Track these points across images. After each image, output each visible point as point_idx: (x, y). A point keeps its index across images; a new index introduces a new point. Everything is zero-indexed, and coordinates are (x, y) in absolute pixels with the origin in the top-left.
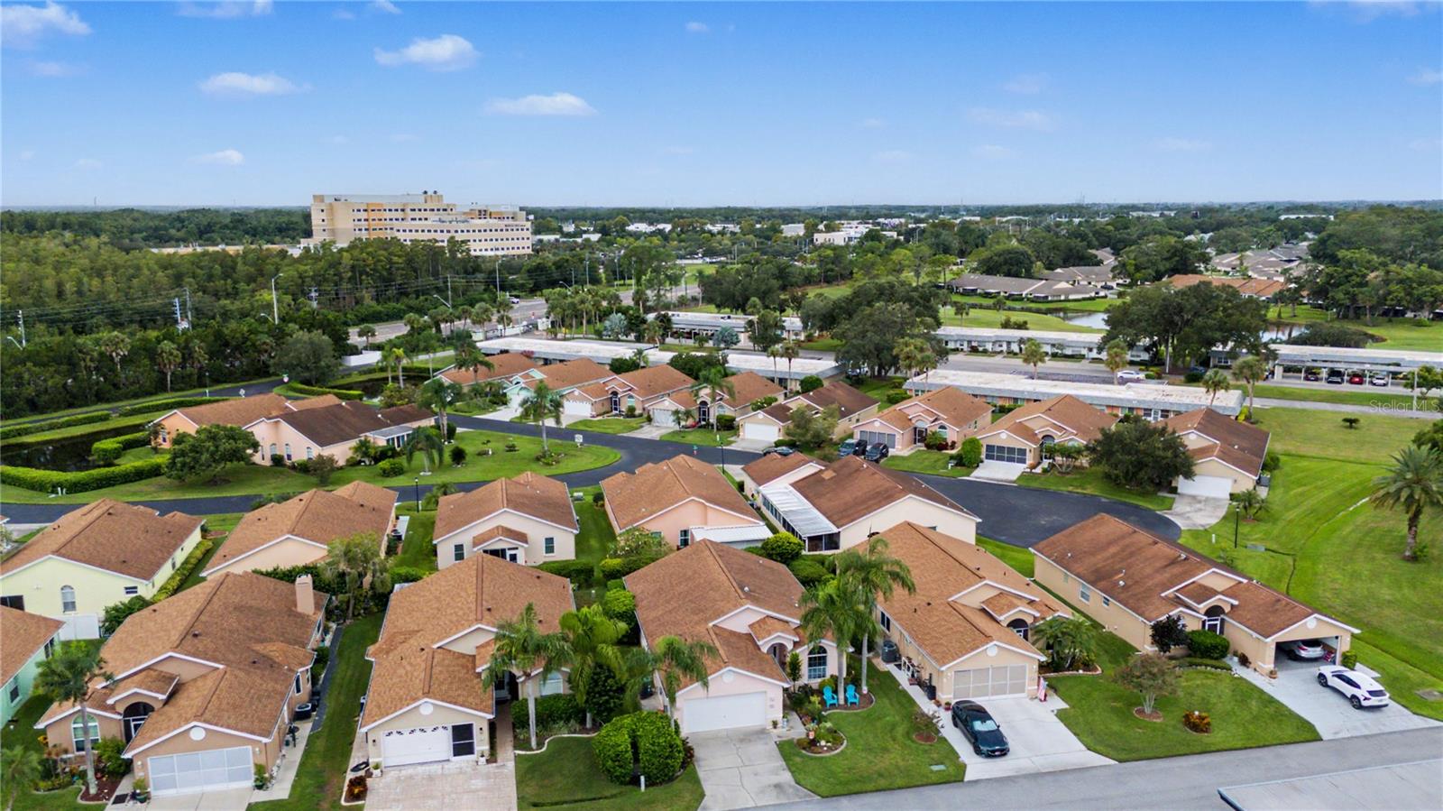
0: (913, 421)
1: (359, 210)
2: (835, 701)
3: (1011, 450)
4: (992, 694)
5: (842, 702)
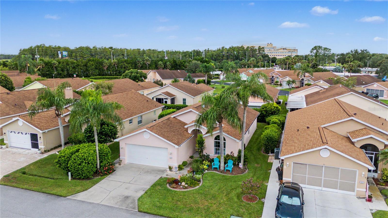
4: (324, 187)
5: (222, 168)
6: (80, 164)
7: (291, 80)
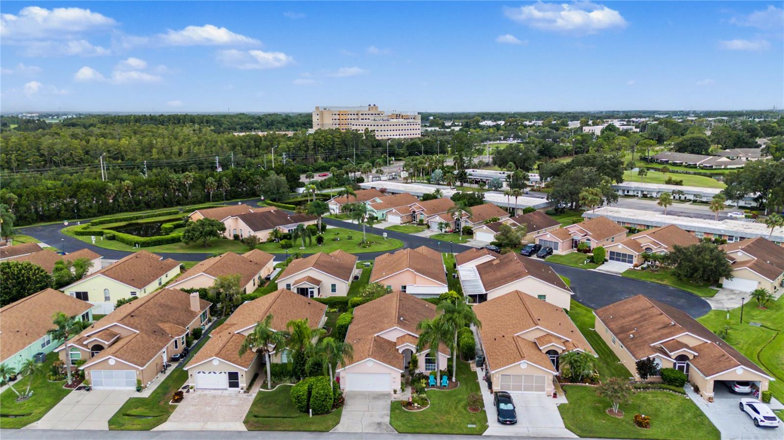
0: (572, 235)
1: (335, 114)
2: (434, 384)
3: (625, 255)
4: (524, 390)
5: (438, 384)
6: (323, 401)
7: (443, 221)
